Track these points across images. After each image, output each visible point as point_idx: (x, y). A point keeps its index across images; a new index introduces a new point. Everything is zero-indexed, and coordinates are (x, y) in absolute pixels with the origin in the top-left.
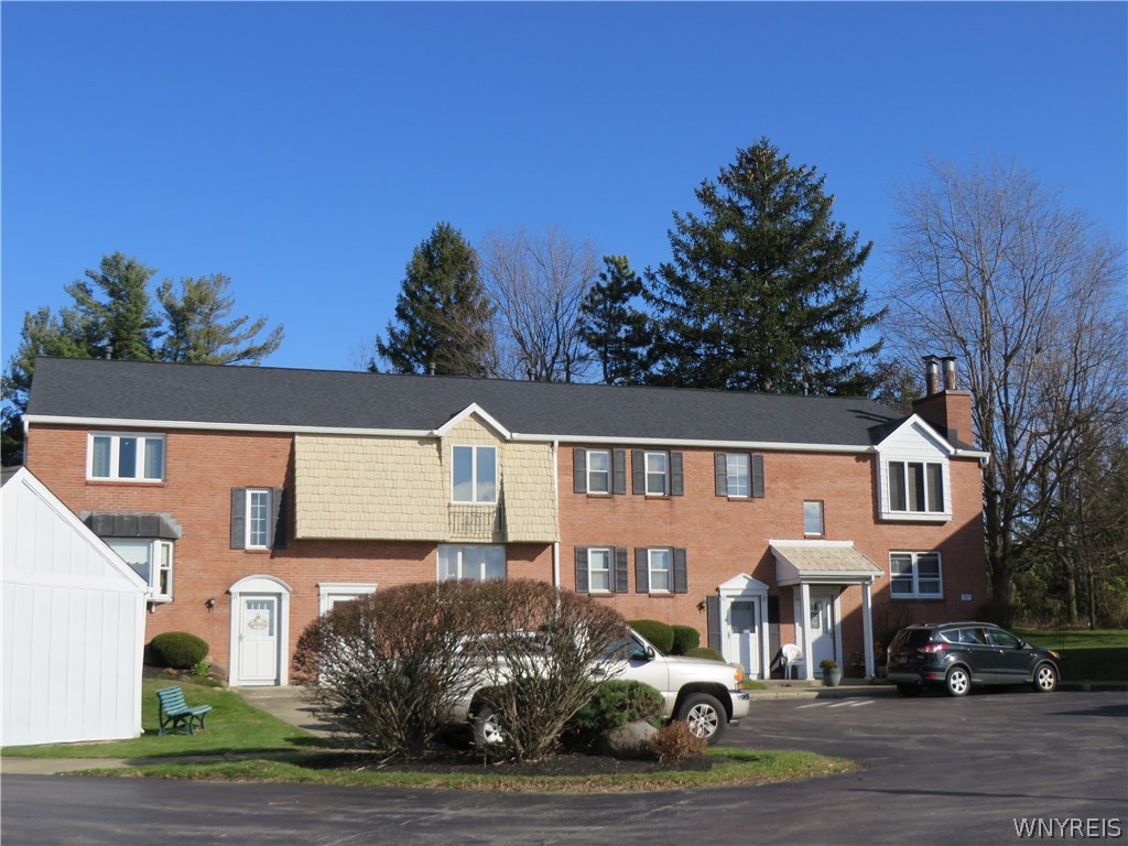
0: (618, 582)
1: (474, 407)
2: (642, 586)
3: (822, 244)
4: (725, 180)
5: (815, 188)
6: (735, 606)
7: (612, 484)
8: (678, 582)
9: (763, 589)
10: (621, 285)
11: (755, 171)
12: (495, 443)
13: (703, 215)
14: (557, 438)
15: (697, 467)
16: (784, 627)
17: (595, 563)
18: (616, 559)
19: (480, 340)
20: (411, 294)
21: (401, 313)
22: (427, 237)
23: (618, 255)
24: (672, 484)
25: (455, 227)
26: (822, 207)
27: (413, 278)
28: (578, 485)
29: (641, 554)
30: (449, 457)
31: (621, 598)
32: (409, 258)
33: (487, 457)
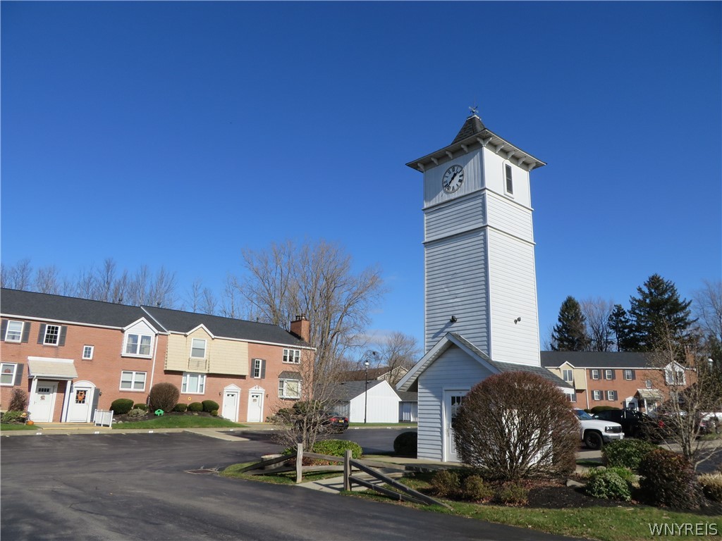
0: (601, 398)
1: (567, 362)
2: (607, 399)
3: (672, 304)
4: (645, 285)
5: (672, 286)
6: (630, 404)
7: (599, 377)
8: (616, 398)
9: (637, 400)
10: (620, 313)
11: (655, 282)
12: (572, 369)
13: (639, 297)
14: (585, 368)
15: (619, 373)
16: (642, 408)
17: (596, 394)
18: (601, 393)
19: (582, 327)
20: (562, 315)
21: (560, 320)
22: (565, 299)
23: (617, 303)
24: (613, 377)
25: (573, 296)
26: (674, 292)
27: (562, 311)
28: (591, 377)
29: (606, 392)
30: (562, 372)
31: (602, 401)
32: (560, 305)
33: (570, 373)
